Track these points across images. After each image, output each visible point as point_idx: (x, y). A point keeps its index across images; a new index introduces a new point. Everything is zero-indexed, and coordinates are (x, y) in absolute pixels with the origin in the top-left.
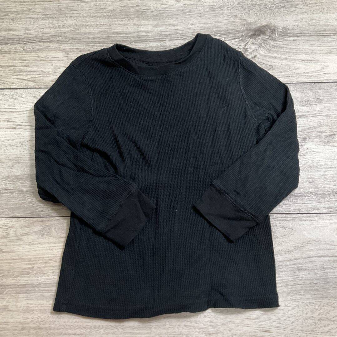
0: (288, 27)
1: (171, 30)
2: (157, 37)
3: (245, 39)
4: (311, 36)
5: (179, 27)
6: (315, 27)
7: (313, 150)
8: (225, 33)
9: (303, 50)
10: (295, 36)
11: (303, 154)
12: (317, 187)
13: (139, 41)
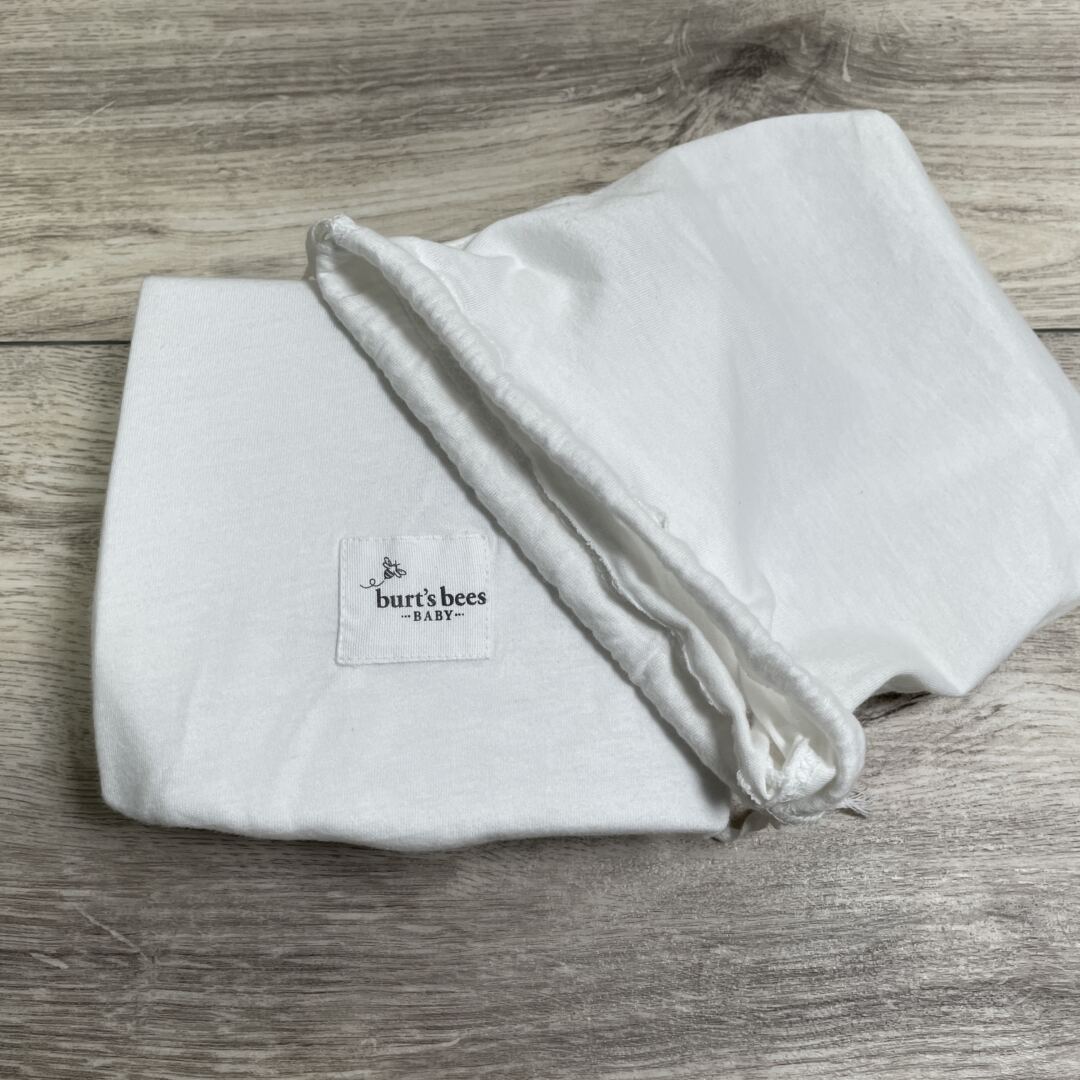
0: (904, 31)
1: (304, 45)
2: (227, 77)
3: (683, 94)
4: (1024, 79)
5: (350, 30)
6: (1045, 32)
7: (1024, 717)
8: (581, 60)
9: (983, 152)
10: (943, 81)
11: (968, 739)
12: (1045, 947)
13: (134, 99)
